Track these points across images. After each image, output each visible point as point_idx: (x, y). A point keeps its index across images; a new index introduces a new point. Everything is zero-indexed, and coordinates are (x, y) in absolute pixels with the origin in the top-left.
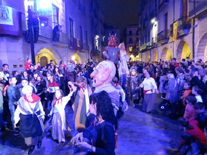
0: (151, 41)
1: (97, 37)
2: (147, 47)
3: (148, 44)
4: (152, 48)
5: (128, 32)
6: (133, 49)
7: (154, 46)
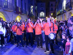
0: (62, 9)
1: (32, 7)
2: (61, 12)
3: (61, 11)
4: (63, 13)
5: (50, 5)
6: (53, 14)
7: (64, 12)
